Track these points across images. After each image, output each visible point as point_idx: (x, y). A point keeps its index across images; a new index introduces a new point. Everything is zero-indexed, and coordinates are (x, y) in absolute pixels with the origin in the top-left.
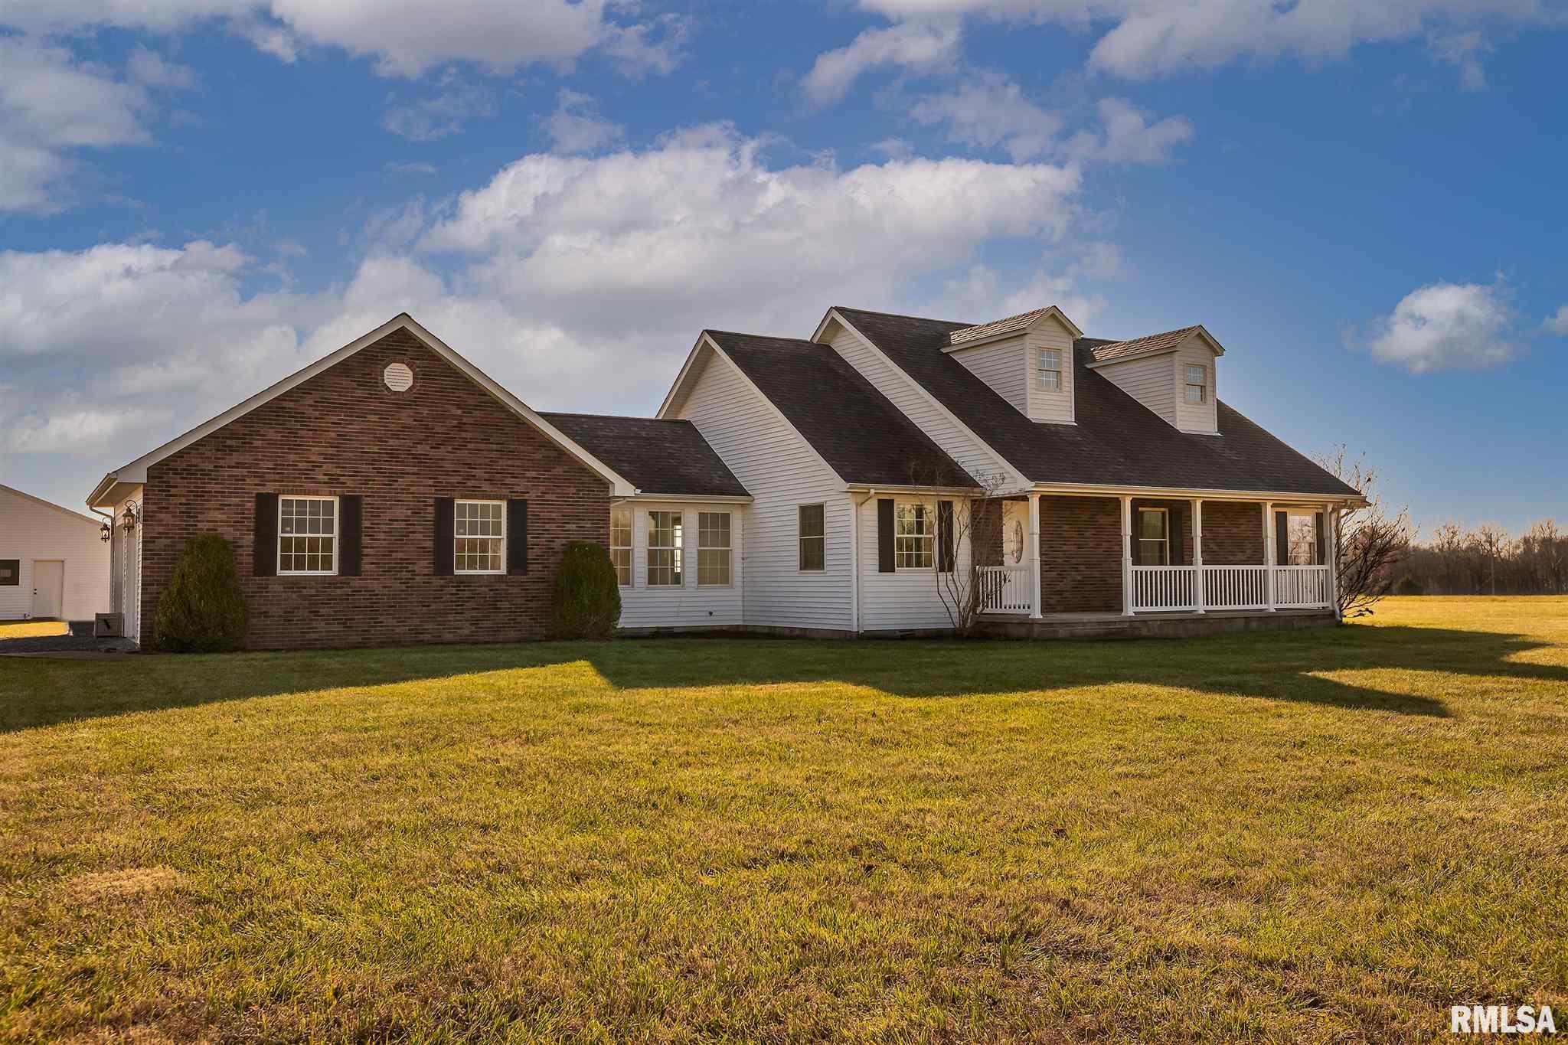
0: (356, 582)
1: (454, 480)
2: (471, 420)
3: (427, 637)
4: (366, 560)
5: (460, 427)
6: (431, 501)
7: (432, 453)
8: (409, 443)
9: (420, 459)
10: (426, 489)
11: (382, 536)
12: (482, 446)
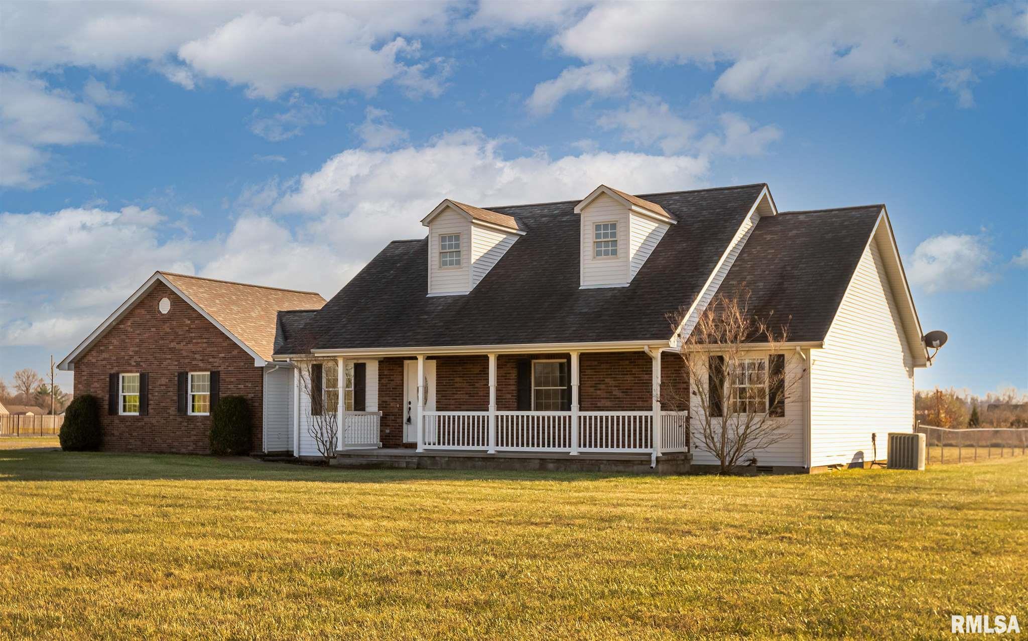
0: (146, 419)
1: (187, 361)
2: (194, 326)
3: (174, 450)
4: (150, 407)
5: (189, 331)
6: (176, 374)
7: (177, 347)
8: (167, 342)
9: (172, 350)
10: (175, 368)
11: (156, 394)
12: (199, 341)
